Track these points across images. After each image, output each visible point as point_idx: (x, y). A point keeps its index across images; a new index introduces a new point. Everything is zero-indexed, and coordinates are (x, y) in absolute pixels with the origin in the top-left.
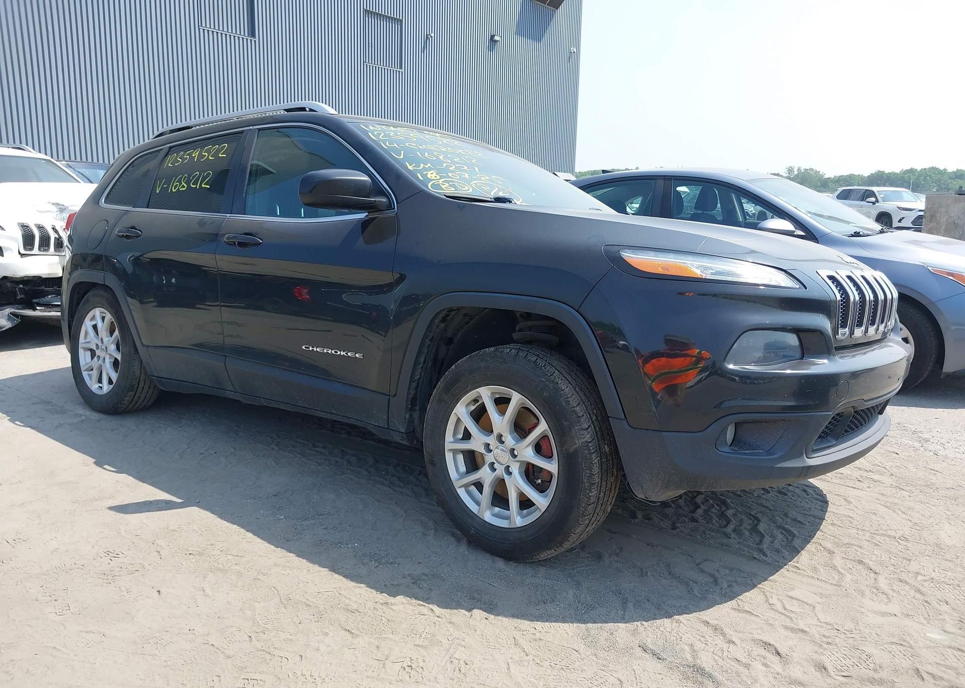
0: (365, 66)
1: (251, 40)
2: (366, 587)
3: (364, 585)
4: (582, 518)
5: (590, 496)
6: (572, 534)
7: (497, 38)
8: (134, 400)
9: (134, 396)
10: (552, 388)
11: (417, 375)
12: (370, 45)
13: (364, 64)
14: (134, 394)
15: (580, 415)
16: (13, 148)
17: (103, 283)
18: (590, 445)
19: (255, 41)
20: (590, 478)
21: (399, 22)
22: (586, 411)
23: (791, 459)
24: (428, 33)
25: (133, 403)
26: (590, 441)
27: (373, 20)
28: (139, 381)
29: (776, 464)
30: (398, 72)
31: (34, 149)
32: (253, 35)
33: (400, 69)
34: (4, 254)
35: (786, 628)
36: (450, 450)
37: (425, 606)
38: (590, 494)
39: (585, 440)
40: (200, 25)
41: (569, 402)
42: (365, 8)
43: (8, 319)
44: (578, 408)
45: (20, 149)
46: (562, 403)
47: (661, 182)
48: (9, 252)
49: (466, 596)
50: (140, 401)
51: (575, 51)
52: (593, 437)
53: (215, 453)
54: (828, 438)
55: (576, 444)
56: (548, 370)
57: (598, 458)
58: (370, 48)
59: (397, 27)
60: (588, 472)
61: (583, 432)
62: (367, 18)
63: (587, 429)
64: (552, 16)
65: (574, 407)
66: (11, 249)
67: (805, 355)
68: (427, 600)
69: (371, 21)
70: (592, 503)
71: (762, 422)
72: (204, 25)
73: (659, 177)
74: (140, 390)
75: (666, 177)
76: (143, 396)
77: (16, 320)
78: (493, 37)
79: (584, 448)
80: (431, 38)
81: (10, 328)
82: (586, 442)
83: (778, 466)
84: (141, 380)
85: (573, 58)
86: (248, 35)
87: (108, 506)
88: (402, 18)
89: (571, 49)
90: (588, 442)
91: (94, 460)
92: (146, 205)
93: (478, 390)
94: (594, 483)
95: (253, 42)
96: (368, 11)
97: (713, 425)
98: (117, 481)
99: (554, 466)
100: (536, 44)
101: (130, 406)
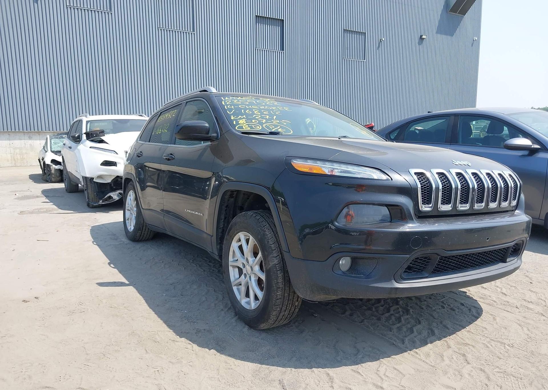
0: (344, 60)
1: (282, 52)
2: (173, 332)
3: (172, 331)
4: (275, 307)
5: (277, 295)
6: (271, 315)
7: (424, 37)
8: (142, 235)
9: (142, 233)
10: (262, 233)
11: (221, 225)
12: (347, 48)
13: (343, 59)
14: (141, 232)
15: (274, 249)
16: (139, 116)
17: (131, 178)
18: (277, 266)
19: (284, 53)
20: (277, 285)
21: (364, 34)
22: (278, 248)
23: (381, 282)
24: (381, 39)
25: (141, 237)
26: (277, 263)
27: (349, 34)
28: (143, 225)
29: (370, 284)
30: (362, 62)
31: (145, 115)
32: (283, 50)
33: (364, 60)
34: (117, 165)
35: (374, 384)
36: (231, 265)
37: (191, 344)
38: (277, 294)
39: (274, 263)
40: (256, 47)
41: (269, 241)
42: (344, 28)
43: (118, 196)
44: (273, 245)
45: (141, 116)
46: (265, 242)
47: (452, 118)
48: (119, 164)
49: (214, 343)
50: (145, 236)
51: (477, 39)
52: (280, 262)
53: (163, 262)
54: (423, 272)
55: (270, 265)
56: (263, 224)
57: (282, 274)
58: (347, 50)
59: (362, 37)
60: (275, 281)
61: (273, 259)
62: (345, 34)
63: (276, 257)
64: (461, 20)
65: (271, 244)
66: (120, 163)
67: (392, 220)
68: (194, 342)
69: (348, 35)
70: (280, 299)
71: (364, 258)
72: (258, 47)
73: (452, 115)
74: (144, 230)
75: (456, 114)
76: (146, 233)
77: (120, 196)
78: (421, 36)
79: (274, 267)
80: (382, 41)
81: (118, 200)
82: (275, 264)
83: (372, 285)
84: (144, 225)
85: (475, 44)
86: (280, 50)
87: (96, 283)
88: (366, 32)
89: (474, 38)
90: (276, 264)
91: (109, 262)
92: (148, 141)
93: (238, 234)
94: (279, 288)
95: (283, 53)
96: (346, 30)
97: (330, 258)
98: (110, 272)
99: (264, 276)
100: (449, 37)
101: (141, 238)
